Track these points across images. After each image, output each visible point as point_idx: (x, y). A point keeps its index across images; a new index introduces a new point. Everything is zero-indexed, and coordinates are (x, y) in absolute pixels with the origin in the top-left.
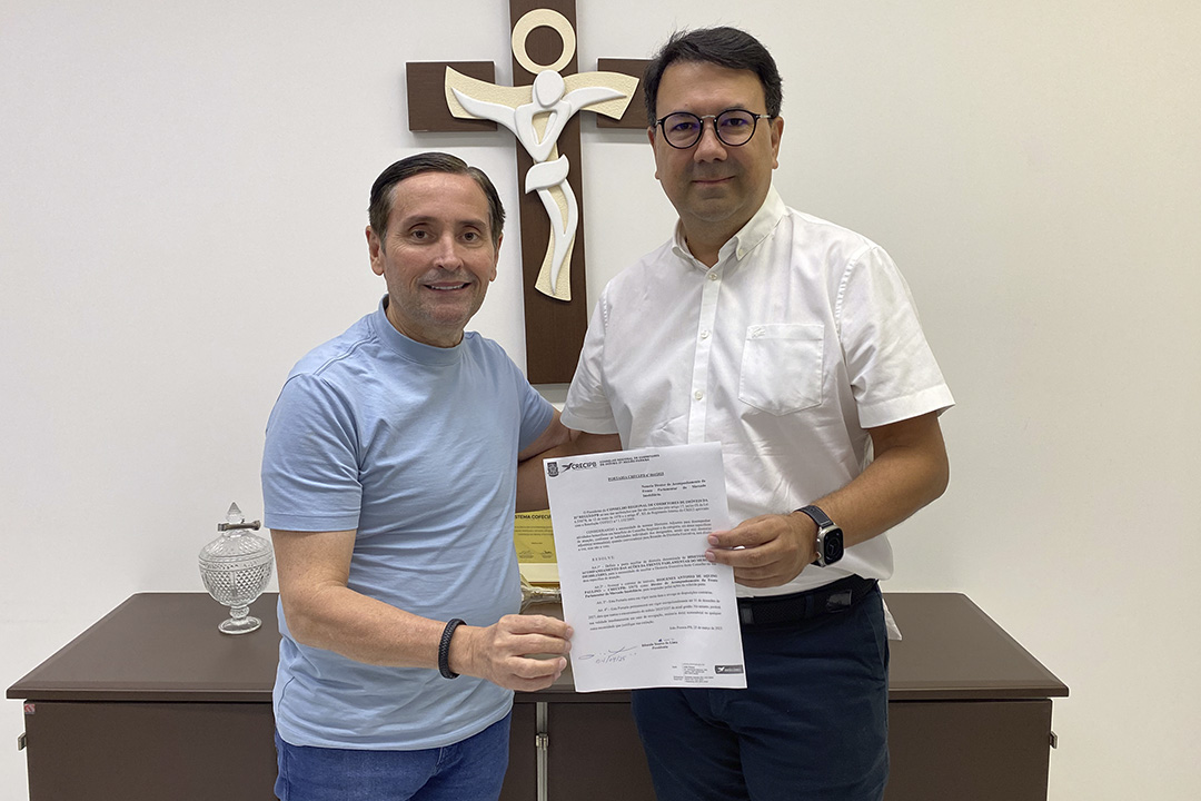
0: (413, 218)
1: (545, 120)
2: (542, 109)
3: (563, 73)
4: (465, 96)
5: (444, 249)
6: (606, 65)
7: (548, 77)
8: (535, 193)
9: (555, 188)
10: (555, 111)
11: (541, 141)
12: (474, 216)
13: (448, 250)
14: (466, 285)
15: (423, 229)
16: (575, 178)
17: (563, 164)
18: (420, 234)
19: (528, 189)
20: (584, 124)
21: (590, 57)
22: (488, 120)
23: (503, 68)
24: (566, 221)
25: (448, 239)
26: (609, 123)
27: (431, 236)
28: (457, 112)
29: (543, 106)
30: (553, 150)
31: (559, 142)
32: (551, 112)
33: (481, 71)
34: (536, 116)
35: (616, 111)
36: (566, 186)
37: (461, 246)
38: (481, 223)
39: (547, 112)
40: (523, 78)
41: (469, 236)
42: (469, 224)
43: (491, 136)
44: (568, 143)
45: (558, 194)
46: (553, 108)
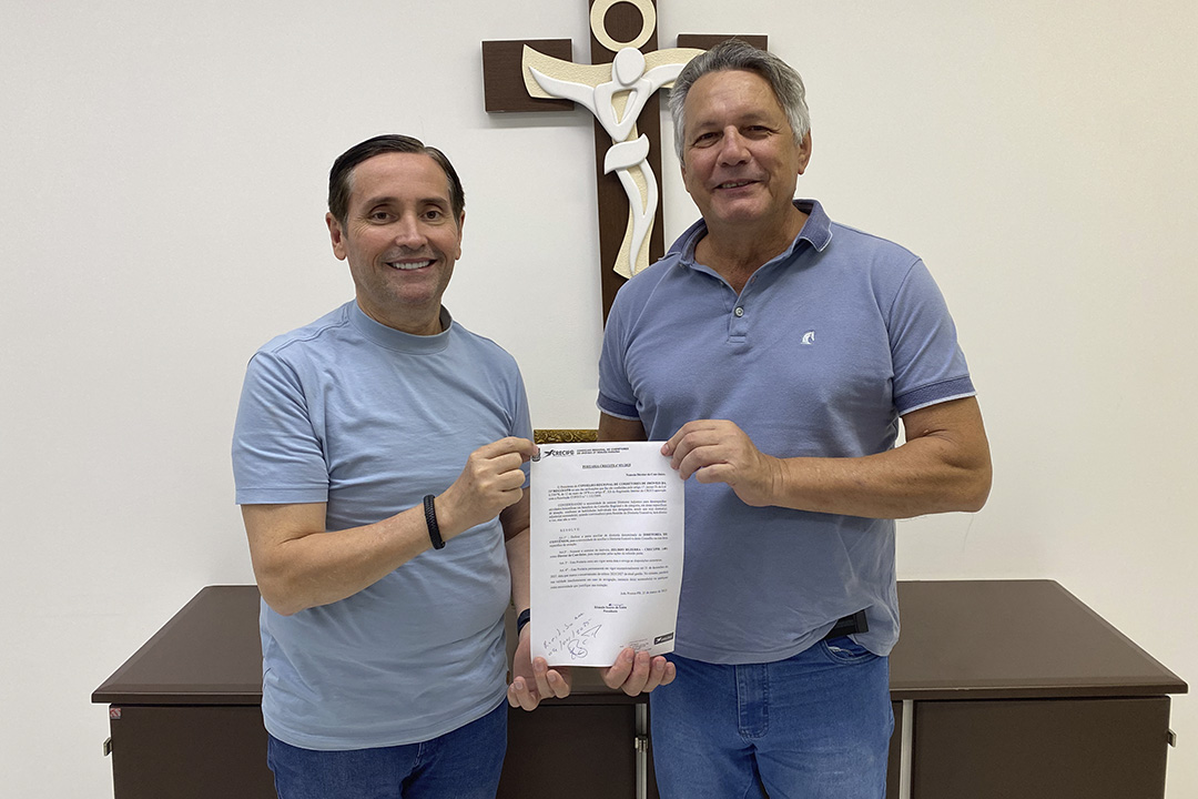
0: (373, 200)
1: (625, 98)
2: (622, 88)
3: (644, 50)
4: (542, 76)
5: (407, 228)
6: (685, 41)
7: (628, 54)
8: (614, 174)
9: (636, 167)
10: (636, 90)
11: (620, 119)
12: (434, 194)
13: (411, 230)
14: (432, 262)
15: (385, 210)
17: (643, 143)
18: (382, 216)
19: (607, 169)
21: (669, 35)
22: (566, 100)
23: (581, 46)
24: (645, 202)
25: (410, 217)
27: (392, 217)
28: (534, 92)
29: (623, 85)
30: (632, 130)
31: (638, 121)
32: (631, 91)
33: (559, 49)
34: (616, 95)
36: (646, 166)
37: (423, 224)
38: (441, 201)
39: (626, 91)
40: (601, 56)
41: (431, 215)
42: (429, 202)
43: (568, 116)
44: (648, 122)
45: (638, 174)
46: (633, 86)
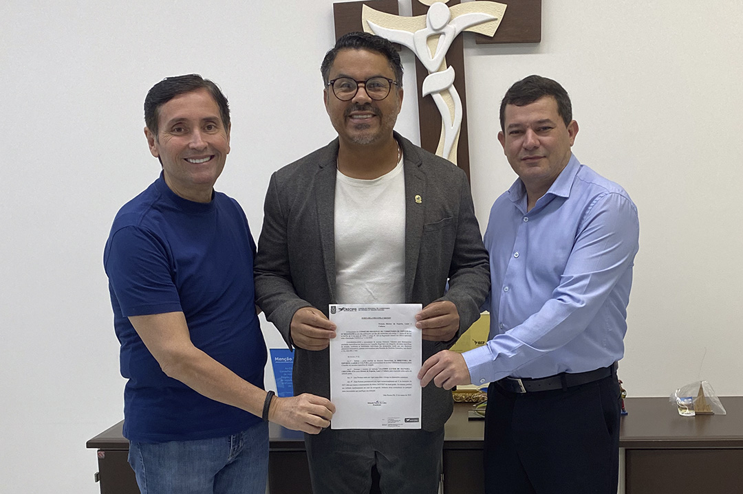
0: (173, 120)
1: (437, 40)
2: (433, 32)
4: (376, 26)
8: (429, 96)
9: (445, 91)
10: (444, 33)
11: (433, 56)
14: (212, 157)
15: (181, 126)
16: (460, 83)
17: (450, 73)
18: (179, 130)
19: (425, 93)
20: (466, 42)
22: (396, 44)
24: (453, 118)
25: (197, 131)
26: (484, 40)
27: (185, 130)
29: (434, 30)
30: (443, 62)
31: (447, 57)
32: (440, 34)
35: (490, 30)
36: (453, 90)
37: (205, 134)
38: (215, 118)
39: (437, 34)
40: (419, 10)
41: (209, 127)
42: (208, 120)
44: (454, 57)
45: (447, 96)
46: (443, 31)
